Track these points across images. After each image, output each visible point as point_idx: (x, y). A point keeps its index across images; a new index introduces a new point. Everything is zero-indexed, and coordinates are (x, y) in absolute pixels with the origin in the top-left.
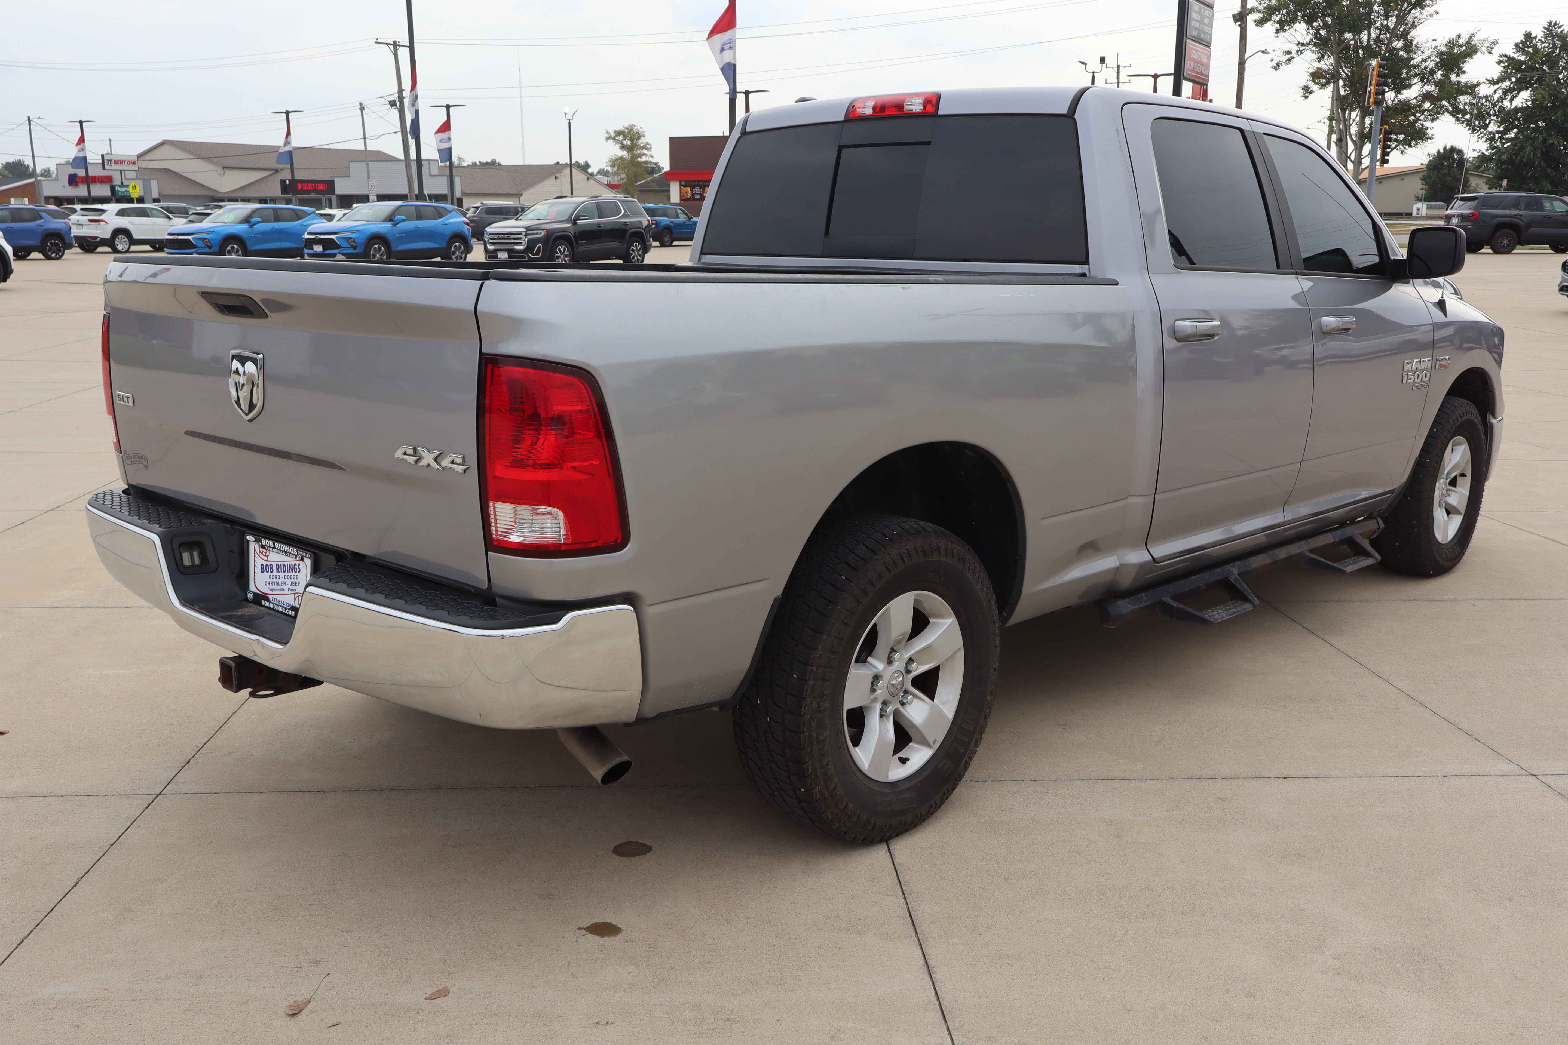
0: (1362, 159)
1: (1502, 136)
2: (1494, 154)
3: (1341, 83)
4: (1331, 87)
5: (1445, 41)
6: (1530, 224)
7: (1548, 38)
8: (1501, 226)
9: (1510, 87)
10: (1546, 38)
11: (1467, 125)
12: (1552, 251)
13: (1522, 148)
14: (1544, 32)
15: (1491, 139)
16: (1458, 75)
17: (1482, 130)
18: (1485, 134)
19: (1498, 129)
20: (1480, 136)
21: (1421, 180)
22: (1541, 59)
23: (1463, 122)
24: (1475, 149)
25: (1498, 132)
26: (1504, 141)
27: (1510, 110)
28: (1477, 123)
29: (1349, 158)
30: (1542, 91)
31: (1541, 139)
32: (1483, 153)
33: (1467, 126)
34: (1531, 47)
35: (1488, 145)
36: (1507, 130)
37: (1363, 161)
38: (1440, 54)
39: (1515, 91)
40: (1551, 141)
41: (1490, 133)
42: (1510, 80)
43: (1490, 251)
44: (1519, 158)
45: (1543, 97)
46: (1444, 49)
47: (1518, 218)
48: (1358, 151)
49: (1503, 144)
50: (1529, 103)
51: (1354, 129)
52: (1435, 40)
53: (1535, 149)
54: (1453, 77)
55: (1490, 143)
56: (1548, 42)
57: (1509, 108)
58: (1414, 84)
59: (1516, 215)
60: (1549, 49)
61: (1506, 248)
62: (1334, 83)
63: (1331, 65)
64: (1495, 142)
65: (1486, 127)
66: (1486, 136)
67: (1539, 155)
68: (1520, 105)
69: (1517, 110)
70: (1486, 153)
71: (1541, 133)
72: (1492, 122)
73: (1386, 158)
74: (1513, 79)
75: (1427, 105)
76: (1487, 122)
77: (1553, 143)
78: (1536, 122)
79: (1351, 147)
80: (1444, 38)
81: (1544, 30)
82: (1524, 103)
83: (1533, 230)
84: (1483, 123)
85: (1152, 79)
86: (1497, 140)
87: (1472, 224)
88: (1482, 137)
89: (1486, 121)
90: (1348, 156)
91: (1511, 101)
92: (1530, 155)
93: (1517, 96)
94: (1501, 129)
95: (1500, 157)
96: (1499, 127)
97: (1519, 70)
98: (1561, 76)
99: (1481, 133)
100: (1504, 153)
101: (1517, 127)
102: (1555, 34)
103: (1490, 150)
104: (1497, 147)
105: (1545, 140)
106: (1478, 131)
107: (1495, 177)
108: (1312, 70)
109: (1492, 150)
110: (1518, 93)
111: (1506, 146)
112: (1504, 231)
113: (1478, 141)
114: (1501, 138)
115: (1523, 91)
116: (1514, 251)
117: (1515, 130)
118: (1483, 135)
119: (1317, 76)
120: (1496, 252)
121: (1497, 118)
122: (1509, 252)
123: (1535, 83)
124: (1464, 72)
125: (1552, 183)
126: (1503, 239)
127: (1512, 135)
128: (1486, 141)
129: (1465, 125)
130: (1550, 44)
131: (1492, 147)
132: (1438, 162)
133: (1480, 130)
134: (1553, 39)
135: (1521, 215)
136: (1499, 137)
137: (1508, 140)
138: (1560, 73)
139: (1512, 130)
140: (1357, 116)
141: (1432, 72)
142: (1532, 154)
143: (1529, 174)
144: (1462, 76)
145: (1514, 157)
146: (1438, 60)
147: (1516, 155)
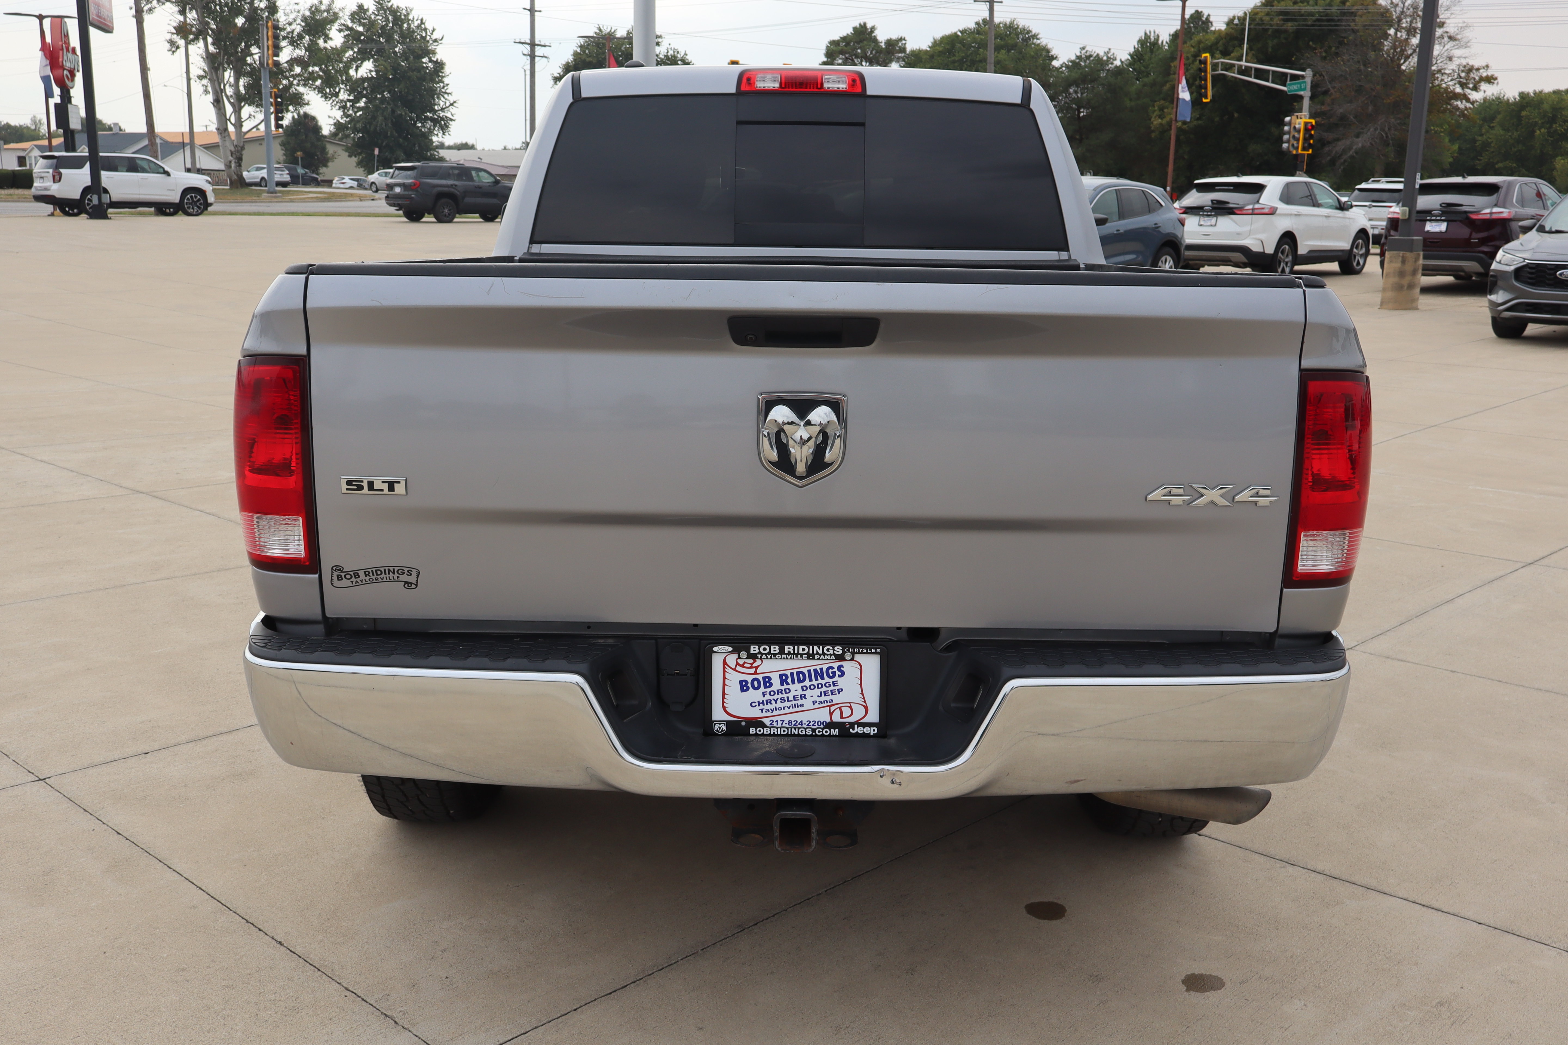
0: (243, 122)
1: (353, 105)
2: (349, 122)
3: (210, 40)
4: (201, 43)
5: (308, 5)
6: (467, 193)
7: (381, 12)
8: (441, 195)
9: (354, 57)
10: (378, 11)
11: (318, 91)
12: (481, 220)
13: (374, 118)
14: (376, 5)
15: (343, 108)
16: (325, 42)
17: (334, 98)
18: (337, 102)
19: (349, 98)
20: (333, 104)
21: (280, 145)
22: (378, 31)
23: (314, 89)
24: (331, 116)
25: (349, 100)
26: (355, 110)
27: (357, 80)
28: (328, 90)
29: (229, 120)
30: (384, 63)
31: (390, 110)
32: (338, 121)
33: (319, 93)
34: (365, 19)
35: (342, 113)
36: (357, 100)
37: (244, 124)
38: (304, 19)
39: (358, 61)
40: (399, 112)
41: (342, 101)
42: (352, 49)
43: (434, 220)
44: (372, 127)
45: (386, 68)
46: (308, 13)
47: (454, 188)
48: (237, 113)
49: (355, 113)
50: (374, 74)
51: (229, 91)
52: (297, 4)
53: (385, 119)
54: (321, 42)
55: (344, 111)
56: (381, 16)
57: (355, 77)
58: (284, 47)
59: (452, 185)
60: (382, 22)
61: (448, 217)
62: (203, 39)
63: (194, 20)
64: (348, 111)
65: (337, 95)
66: (339, 104)
67: (390, 125)
68: (365, 75)
69: (363, 80)
70: (342, 121)
71: (388, 104)
72: (342, 91)
73: (280, 122)
74: (356, 50)
75: (298, 70)
76: (337, 90)
77: (401, 114)
78: (382, 93)
79: (229, 109)
80: (305, 2)
81: (375, 4)
82: (368, 74)
83: (469, 200)
84: (334, 90)
85: (37, 21)
86: (350, 109)
87: (415, 193)
88: (336, 105)
89: (335, 89)
90: (228, 118)
91: (357, 70)
92: (382, 124)
93: (360, 66)
94: (351, 98)
95: (355, 125)
96: (349, 95)
97: (358, 40)
98: (397, 49)
99: (333, 101)
100: (358, 122)
101: (365, 96)
102: (386, 8)
103: (345, 119)
104: (350, 115)
105: (393, 111)
106: (330, 98)
107: (353, 145)
108: (175, 24)
109: (347, 118)
110: (362, 63)
111: (358, 114)
112: (444, 200)
113: (332, 109)
114: (352, 106)
115: (365, 61)
116: (456, 220)
117: (364, 99)
118: (335, 102)
119: (182, 30)
120: (440, 220)
121: (346, 86)
122: (450, 221)
123: (375, 55)
124: (331, 39)
125: (405, 153)
126: (444, 208)
127: (362, 104)
128: (339, 109)
129: (317, 92)
130: (383, 17)
131: (346, 115)
132: (294, 128)
133: (332, 97)
134: (385, 13)
135: (456, 186)
136: (350, 106)
137: (359, 109)
138: (396, 47)
139: (361, 99)
140: (230, 76)
141: (301, 37)
142: (384, 124)
143: (384, 144)
144: (329, 42)
145: (368, 127)
146: (303, 24)
147: (370, 124)
